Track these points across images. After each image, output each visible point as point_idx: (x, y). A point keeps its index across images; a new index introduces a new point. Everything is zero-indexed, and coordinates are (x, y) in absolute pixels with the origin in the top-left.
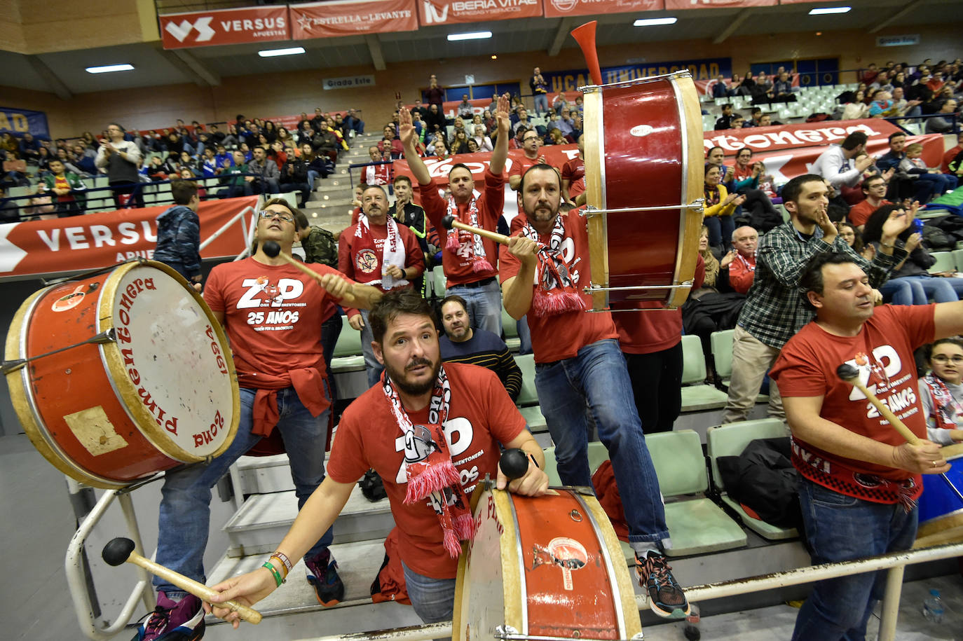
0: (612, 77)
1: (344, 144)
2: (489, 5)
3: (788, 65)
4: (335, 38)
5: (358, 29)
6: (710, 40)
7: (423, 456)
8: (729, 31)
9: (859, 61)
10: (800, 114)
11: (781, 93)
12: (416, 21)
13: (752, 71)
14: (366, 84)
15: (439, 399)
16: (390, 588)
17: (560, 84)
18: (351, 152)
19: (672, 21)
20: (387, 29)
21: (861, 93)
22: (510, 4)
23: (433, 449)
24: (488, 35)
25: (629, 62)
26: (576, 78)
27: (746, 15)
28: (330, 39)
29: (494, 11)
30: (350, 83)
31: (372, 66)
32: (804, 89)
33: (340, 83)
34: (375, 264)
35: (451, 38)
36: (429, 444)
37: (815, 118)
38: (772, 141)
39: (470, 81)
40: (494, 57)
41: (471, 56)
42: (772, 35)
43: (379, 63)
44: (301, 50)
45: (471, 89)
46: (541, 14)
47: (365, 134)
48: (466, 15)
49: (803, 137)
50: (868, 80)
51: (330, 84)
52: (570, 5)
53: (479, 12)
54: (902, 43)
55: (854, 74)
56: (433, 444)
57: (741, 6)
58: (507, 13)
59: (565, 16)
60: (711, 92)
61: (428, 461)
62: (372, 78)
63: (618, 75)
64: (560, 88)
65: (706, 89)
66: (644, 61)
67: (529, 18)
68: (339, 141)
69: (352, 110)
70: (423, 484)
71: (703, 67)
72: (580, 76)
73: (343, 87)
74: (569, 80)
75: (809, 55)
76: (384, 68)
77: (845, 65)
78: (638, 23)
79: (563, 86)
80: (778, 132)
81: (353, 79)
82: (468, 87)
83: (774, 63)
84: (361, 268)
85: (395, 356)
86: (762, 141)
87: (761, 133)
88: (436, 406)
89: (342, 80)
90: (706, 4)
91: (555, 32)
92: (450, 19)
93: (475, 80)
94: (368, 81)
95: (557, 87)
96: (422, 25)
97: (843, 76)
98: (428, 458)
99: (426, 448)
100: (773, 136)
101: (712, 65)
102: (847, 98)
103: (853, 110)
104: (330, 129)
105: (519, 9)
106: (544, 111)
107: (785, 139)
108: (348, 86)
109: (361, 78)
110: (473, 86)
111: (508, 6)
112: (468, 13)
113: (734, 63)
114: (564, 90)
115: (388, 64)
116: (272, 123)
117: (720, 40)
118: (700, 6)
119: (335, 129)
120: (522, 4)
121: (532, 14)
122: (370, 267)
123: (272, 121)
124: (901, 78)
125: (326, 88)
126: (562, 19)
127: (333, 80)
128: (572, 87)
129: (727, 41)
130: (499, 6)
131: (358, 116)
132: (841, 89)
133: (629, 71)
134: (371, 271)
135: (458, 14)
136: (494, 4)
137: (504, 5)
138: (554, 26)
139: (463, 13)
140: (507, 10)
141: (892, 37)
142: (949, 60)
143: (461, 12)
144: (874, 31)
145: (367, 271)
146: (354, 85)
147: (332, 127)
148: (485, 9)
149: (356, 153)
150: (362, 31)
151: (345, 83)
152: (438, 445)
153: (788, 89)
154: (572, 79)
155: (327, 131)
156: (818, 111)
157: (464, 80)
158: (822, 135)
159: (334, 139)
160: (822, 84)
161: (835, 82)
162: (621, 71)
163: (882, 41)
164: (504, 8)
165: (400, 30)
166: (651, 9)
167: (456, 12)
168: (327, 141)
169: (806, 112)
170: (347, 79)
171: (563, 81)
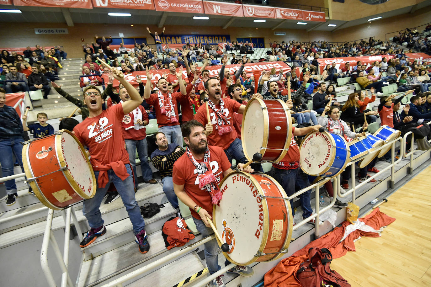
0: (186, 39)
1: (59, 64)
2: (129, 1)
3: (249, 39)
4: (42, 7)
5: (57, 4)
6: (222, 27)
7: (204, 172)
8: (228, 25)
9: (270, 40)
10: (256, 59)
11: (249, 50)
12: (91, 4)
13: (237, 41)
14: (63, 33)
15: (207, 154)
16: (173, 242)
17: (165, 40)
18: (64, 69)
19: (208, 18)
20: (74, 6)
21: (274, 52)
22: (139, 3)
23: (206, 169)
24: (129, 15)
25: (192, 33)
26: (171, 38)
27: (233, 20)
28: (38, 7)
29: (132, 5)
30: (53, 32)
31: (65, 23)
32: (255, 49)
33: (46, 31)
34: (130, 120)
35: (110, 14)
36: (205, 168)
37: (261, 60)
38: (252, 69)
39: (121, 35)
40: (132, 25)
41: (121, 24)
42: (242, 27)
43: (70, 22)
44: (19, 11)
45: (122, 39)
46: (154, 9)
47: (68, 59)
48: (118, 5)
49: (261, 67)
50: (274, 47)
51: (39, 31)
52: (166, 7)
53: (124, 4)
54: (281, 35)
55: (269, 44)
56: (207, 168)
57: (232, 16)
58: (138, 7)
59: (165, 11)
60: (225, 48)
61: (205, 174)
62: (66, 30)
63: (189, 38)
64: (165, 42)
65: (223, 47)
66: (198, 33)
67: (148, 10)
68: (56, 63)
69: (58, 46)
70: (205, 181)
71: (220, 38)
72: (173, 38)
73: (48, 33)
74: (168, 39)
75: (255, 36)
76: (73, 25)
77: (266, 41)
78: (195, 18)
79: (166, 42)
80: (254, 65)
81: (54, 30)
82: (121, 38)
83: (244, 38)
84: (124, 122)
85: (195, 140)
86: (250, 69)
87: (249, 66)
88: (206, 157)
89: (47, 29)
90: (219, 14)
91: (161, 17)
92: (110, 5)
93: (124, 35)
94: (64, 31)
95: (164, 42)
96: (95, 6)
97: (266, 45)
98: (205, 173)
99: (205, 169)
100: (252, 67)
101: (224, 37)
102: (269, 53)
103: (273, 58)
104: (50, 56)
105: (143, 5)
106: (161, 52)
107: (256, 68)
108: (51, 33)
109: (58, 29)
110: (123, 38)
111: (138, 3)
112: (119, 4)
113: (231, 37)
114: (167, 43)
115: (75, 24)
116: (7, 51)
117: (225, 28)
118: (217, 14)
119: (53, 56)
120: (145, 3)
121: (150, 8)
122: (128, 121)
123: (6, 50)
124: (283, 47)
125: (37, 33)
126: (163, 12)
127: (42, 29)
128: (170, 42)
129: (228, 28)
130: (134, 3)
131: (62, 49)
132: (266, 50)
133: (193, 37)
134: (129, 123)
135: (114, 4)
136: (131, 2)
137: (136, 3)
138: (160, 15)
139: (116, 4)
140: (138, 5)
141: (278, 32)
142: (295, 42)
143: (115, 3)
144: (273, 29)
145: (127, 123)
146: (55, 33)
147: (51, 56)
148: (127, 3)
149: (67, 69)
150: (59, 5)
151: (49, 31)
152: (208, 169)
153: (251, 49)
154: (169, 38)
155: (48, 58)
156: (261, 58)
157: (118, 35)
158: (267, 67)
159: (53, 62)
160: (260, 47)
161: (264, 47)
162: (190, 37)
163: (276, 33)
164: (136, 4)
165: (82, 8)
166: (200, 13)
167: (112, 3)
168: (50, 63)
169: (258, 58)
170: (51, 29)
171: (166, 39)
